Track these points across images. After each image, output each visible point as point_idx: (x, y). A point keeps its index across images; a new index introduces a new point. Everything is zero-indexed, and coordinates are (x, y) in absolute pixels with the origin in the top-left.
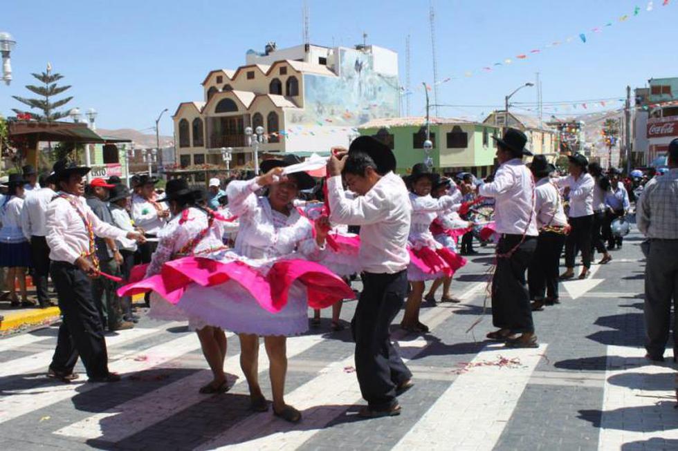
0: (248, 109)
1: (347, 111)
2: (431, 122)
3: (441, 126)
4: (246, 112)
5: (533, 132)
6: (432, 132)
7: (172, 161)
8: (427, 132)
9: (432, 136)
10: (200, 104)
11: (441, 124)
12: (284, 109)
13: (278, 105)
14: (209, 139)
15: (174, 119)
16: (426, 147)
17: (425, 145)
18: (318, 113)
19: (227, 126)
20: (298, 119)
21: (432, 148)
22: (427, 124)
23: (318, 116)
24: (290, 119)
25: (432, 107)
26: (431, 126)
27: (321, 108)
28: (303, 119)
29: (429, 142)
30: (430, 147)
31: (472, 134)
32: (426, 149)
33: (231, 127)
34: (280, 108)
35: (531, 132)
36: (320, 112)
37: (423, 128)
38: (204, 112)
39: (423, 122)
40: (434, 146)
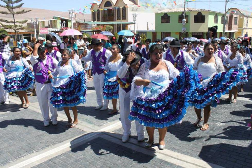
0: (115, 5)
1: (161, 7)
2: (186, 10)
3: (191, 12)
4: (114, 6)
5: (249, 18)
6: (187, 15)
7: (90, 27)
8: (184, 15)
9: (187, 17)
10: (99, 3)
11: (191, 11)
12: (128, 5)
13: (125, 3)
14: (102, 18)
15: (90, 10)
16: (183, 22)
17: (183, 21)
18: (146, 7)
19: (109, 13)
20: (135, 10)
21: (186, 23)
22: (184, 11)
23: (146, 9)
24: (132, 10)
25: (187, 2)
26: (186, 12)
27: (147, 5)
28: (138, 9)
29: (185, 20)
30: (185, 22)
31: (208, 16)
32: (183, 23)
33: (111, 13)
34: (126, 4)
35: (248, 18)
36: (147, 7)
37: (183, 13)
38: (100, 7)
39: (183, 10)
40: (187, 22)
